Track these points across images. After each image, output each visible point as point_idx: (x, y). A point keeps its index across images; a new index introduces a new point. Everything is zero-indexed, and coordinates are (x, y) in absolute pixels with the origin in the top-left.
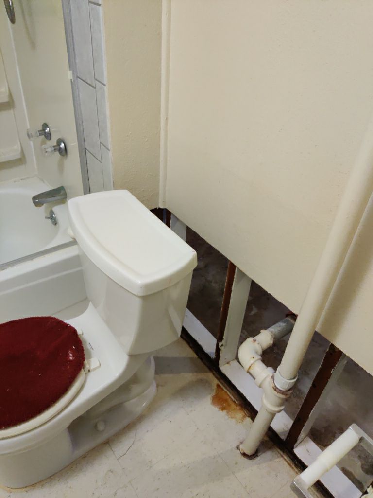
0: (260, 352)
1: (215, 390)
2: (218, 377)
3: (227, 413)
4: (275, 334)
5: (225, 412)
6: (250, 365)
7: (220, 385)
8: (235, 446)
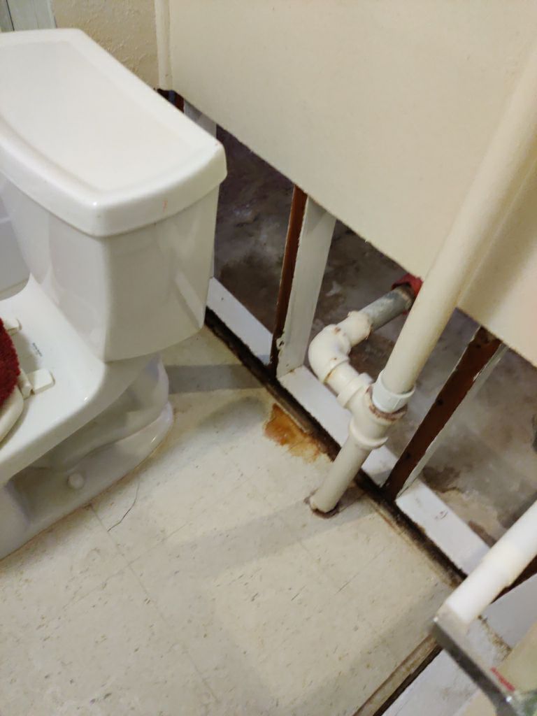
0: (347, 349)
1: (270, 414)
2: (276, 393)
3: (291, 448)
4: (373, 319)
5: (286, 447)
6: (329, 372)
7: (279, 404)
8: (304, 498)
